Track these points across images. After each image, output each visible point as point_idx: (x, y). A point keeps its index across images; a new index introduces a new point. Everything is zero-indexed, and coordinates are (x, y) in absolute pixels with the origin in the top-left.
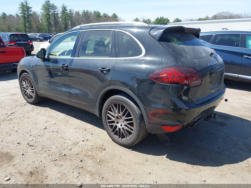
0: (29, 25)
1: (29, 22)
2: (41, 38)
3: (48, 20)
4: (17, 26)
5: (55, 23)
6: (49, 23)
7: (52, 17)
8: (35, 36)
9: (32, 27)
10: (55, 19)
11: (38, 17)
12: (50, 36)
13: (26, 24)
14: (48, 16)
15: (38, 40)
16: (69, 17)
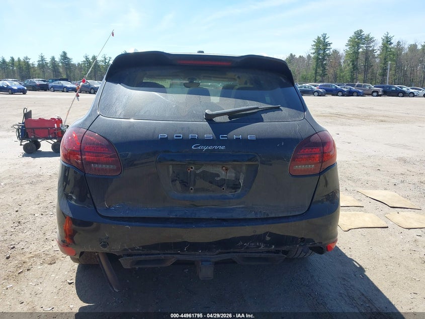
0: (322, 71)
1: (323, 66)
2: (321, 90)
3: (355, 62)
4: (305, 73)
5: (365, 66)
6: (354, 68)
7: (362, 58)
8: (313, 87)
9: (327, 74)
10: (367, 59)
11: (340, 58)
12: (336, 88)
13: (318, 69)
14: (354, 56)
15: (316, 94)
16: (394, 55)
